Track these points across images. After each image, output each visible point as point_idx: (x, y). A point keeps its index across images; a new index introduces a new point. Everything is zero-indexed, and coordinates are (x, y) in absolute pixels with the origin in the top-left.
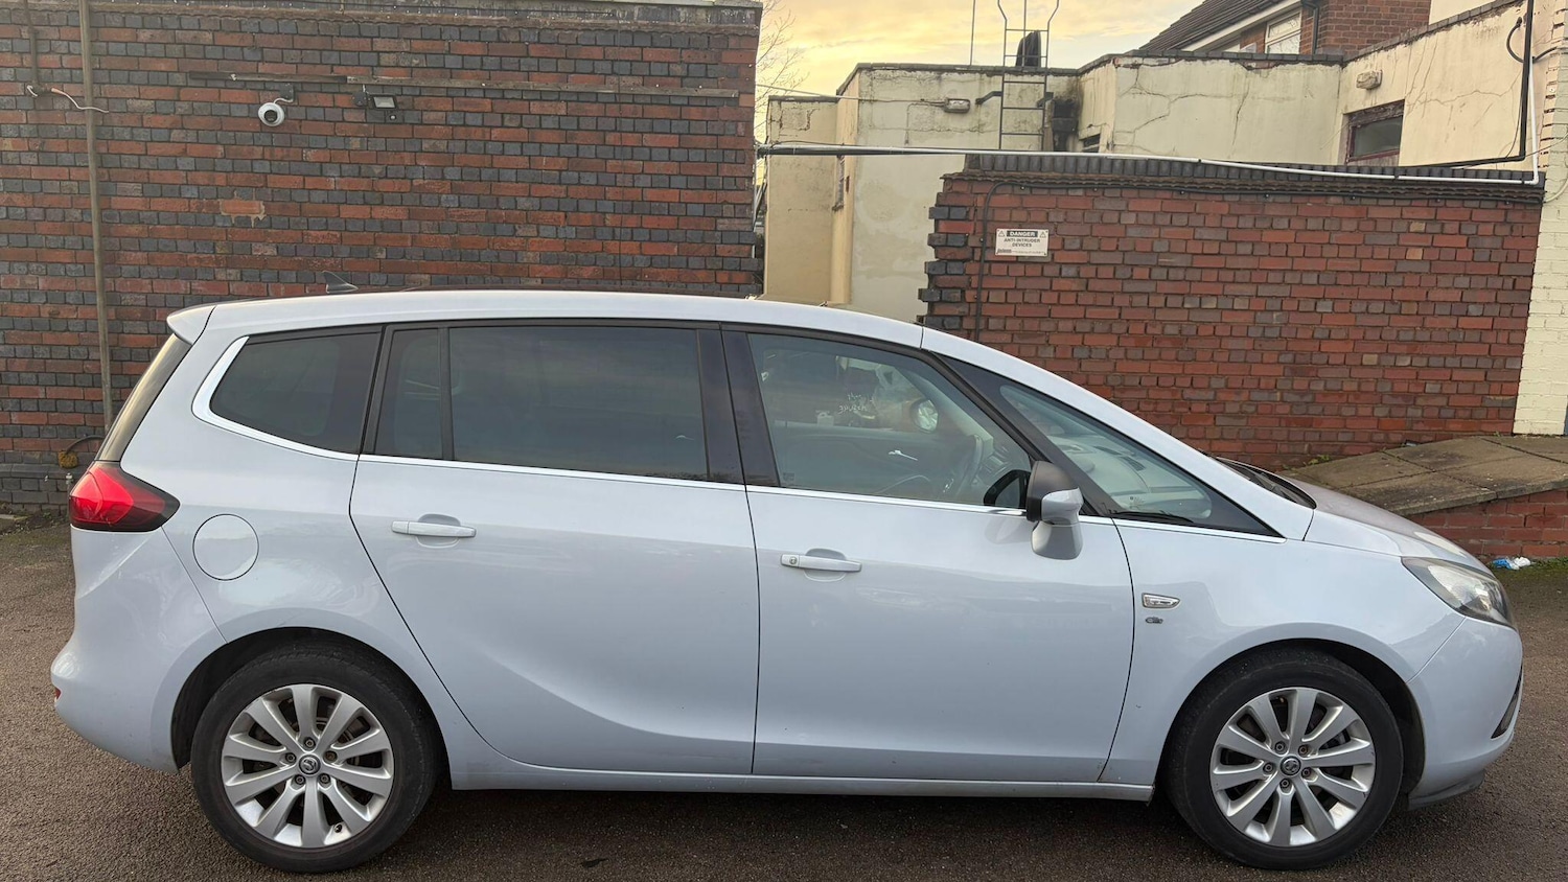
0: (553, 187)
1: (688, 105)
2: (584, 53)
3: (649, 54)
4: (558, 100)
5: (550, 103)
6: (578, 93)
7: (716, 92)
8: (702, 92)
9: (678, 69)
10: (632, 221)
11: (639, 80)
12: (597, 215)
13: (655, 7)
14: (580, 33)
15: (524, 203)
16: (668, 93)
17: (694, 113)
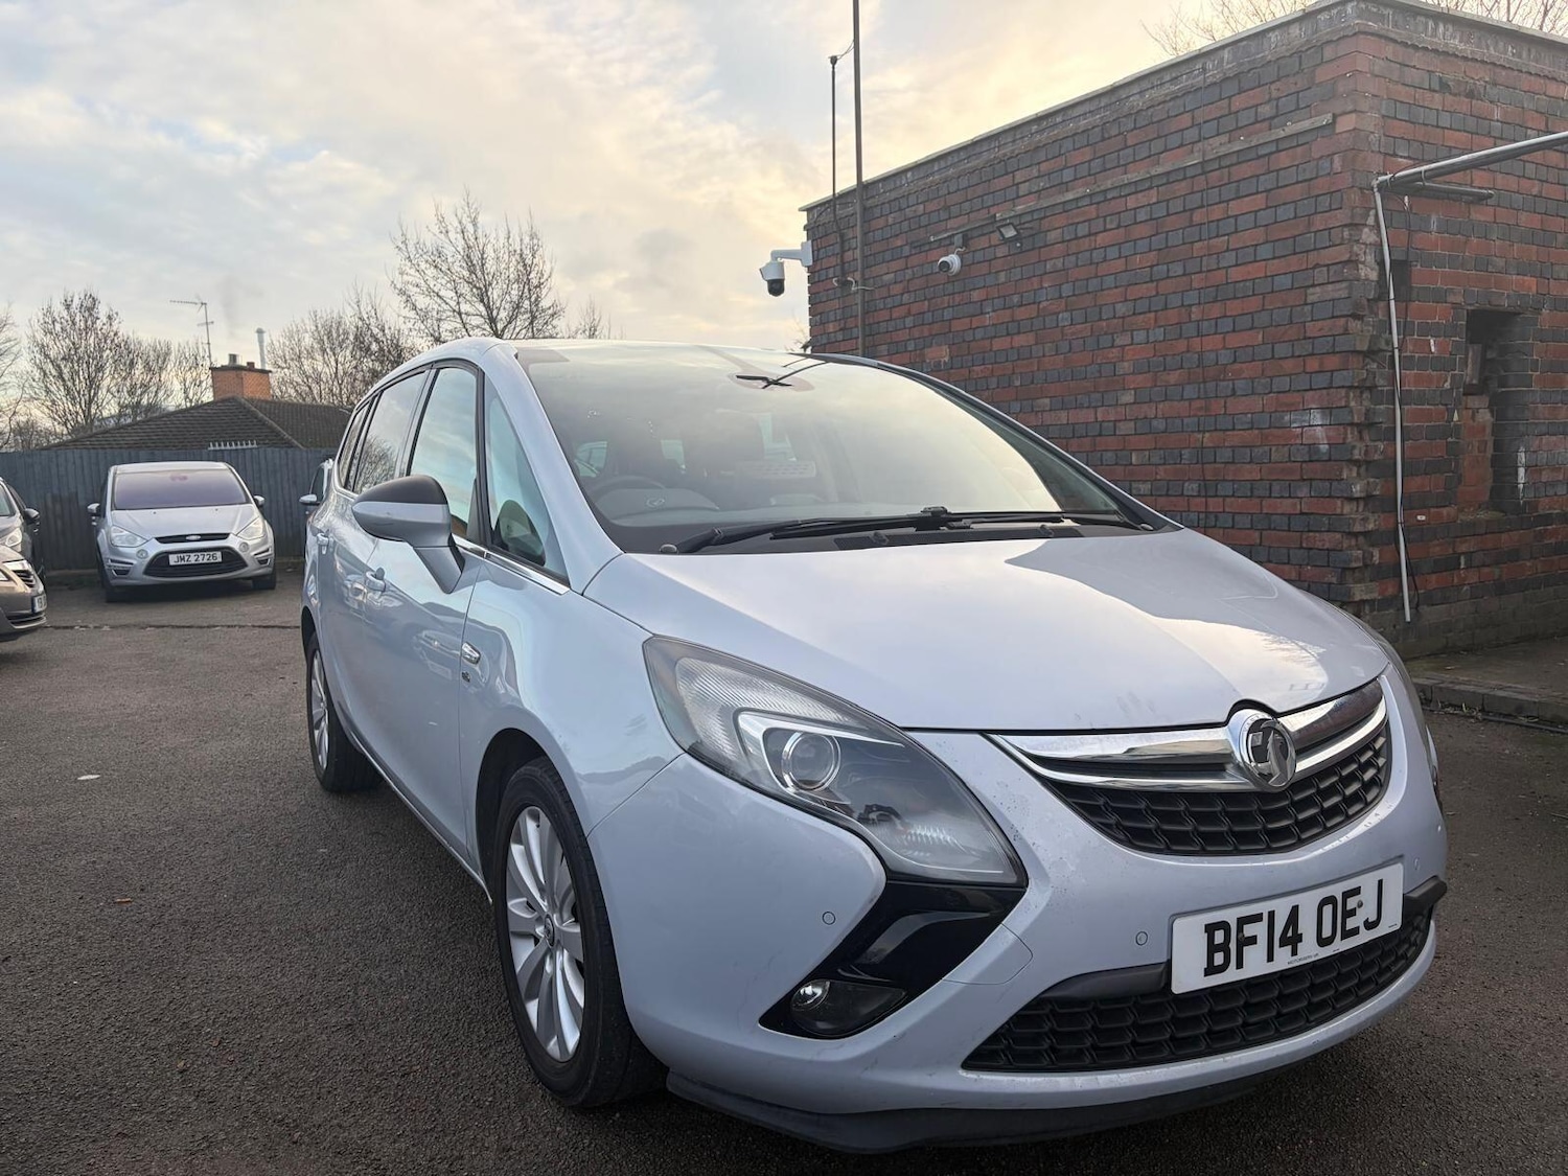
0: (1145, 286)
1: (1278, 151)
2: (1174, 125)
3: (1238, 103)
4: (1151, 188)
5: (1143, 194)
6: (1168, 173)
7: (1306, 125)
8: (1291, 128)
9: (1266, 110)
10: (1216, 310)
11: (1224, 138)
12: (1183, 310)
13: (1245, 43)
14: (1171, 104)
15: (1121, 309)
16: (1253, 144)
17: (1284, 159)
